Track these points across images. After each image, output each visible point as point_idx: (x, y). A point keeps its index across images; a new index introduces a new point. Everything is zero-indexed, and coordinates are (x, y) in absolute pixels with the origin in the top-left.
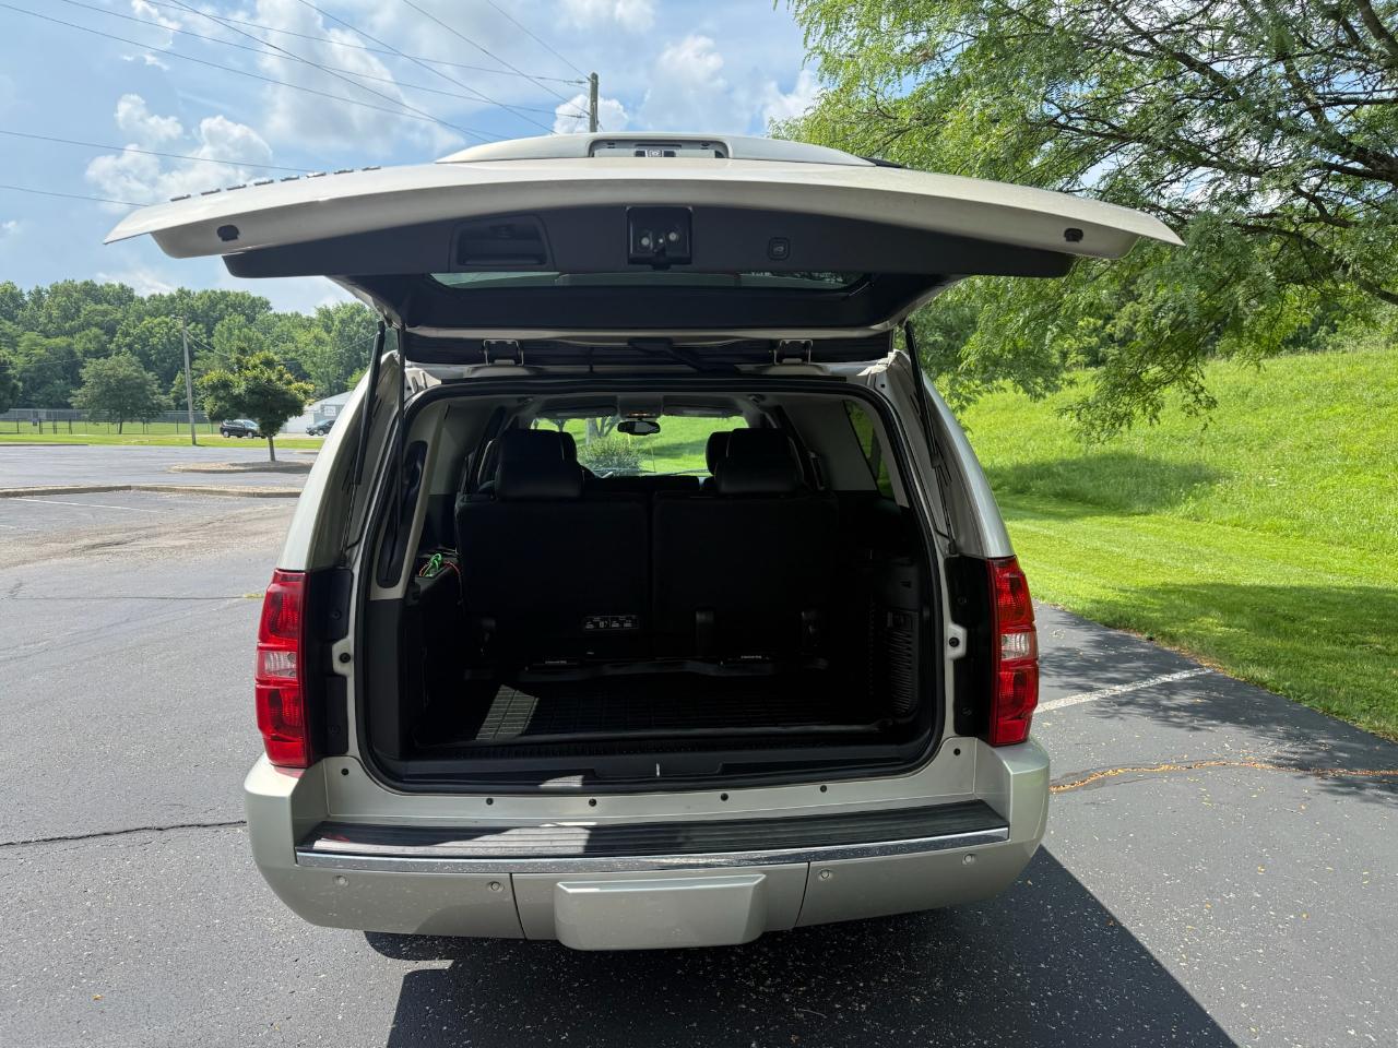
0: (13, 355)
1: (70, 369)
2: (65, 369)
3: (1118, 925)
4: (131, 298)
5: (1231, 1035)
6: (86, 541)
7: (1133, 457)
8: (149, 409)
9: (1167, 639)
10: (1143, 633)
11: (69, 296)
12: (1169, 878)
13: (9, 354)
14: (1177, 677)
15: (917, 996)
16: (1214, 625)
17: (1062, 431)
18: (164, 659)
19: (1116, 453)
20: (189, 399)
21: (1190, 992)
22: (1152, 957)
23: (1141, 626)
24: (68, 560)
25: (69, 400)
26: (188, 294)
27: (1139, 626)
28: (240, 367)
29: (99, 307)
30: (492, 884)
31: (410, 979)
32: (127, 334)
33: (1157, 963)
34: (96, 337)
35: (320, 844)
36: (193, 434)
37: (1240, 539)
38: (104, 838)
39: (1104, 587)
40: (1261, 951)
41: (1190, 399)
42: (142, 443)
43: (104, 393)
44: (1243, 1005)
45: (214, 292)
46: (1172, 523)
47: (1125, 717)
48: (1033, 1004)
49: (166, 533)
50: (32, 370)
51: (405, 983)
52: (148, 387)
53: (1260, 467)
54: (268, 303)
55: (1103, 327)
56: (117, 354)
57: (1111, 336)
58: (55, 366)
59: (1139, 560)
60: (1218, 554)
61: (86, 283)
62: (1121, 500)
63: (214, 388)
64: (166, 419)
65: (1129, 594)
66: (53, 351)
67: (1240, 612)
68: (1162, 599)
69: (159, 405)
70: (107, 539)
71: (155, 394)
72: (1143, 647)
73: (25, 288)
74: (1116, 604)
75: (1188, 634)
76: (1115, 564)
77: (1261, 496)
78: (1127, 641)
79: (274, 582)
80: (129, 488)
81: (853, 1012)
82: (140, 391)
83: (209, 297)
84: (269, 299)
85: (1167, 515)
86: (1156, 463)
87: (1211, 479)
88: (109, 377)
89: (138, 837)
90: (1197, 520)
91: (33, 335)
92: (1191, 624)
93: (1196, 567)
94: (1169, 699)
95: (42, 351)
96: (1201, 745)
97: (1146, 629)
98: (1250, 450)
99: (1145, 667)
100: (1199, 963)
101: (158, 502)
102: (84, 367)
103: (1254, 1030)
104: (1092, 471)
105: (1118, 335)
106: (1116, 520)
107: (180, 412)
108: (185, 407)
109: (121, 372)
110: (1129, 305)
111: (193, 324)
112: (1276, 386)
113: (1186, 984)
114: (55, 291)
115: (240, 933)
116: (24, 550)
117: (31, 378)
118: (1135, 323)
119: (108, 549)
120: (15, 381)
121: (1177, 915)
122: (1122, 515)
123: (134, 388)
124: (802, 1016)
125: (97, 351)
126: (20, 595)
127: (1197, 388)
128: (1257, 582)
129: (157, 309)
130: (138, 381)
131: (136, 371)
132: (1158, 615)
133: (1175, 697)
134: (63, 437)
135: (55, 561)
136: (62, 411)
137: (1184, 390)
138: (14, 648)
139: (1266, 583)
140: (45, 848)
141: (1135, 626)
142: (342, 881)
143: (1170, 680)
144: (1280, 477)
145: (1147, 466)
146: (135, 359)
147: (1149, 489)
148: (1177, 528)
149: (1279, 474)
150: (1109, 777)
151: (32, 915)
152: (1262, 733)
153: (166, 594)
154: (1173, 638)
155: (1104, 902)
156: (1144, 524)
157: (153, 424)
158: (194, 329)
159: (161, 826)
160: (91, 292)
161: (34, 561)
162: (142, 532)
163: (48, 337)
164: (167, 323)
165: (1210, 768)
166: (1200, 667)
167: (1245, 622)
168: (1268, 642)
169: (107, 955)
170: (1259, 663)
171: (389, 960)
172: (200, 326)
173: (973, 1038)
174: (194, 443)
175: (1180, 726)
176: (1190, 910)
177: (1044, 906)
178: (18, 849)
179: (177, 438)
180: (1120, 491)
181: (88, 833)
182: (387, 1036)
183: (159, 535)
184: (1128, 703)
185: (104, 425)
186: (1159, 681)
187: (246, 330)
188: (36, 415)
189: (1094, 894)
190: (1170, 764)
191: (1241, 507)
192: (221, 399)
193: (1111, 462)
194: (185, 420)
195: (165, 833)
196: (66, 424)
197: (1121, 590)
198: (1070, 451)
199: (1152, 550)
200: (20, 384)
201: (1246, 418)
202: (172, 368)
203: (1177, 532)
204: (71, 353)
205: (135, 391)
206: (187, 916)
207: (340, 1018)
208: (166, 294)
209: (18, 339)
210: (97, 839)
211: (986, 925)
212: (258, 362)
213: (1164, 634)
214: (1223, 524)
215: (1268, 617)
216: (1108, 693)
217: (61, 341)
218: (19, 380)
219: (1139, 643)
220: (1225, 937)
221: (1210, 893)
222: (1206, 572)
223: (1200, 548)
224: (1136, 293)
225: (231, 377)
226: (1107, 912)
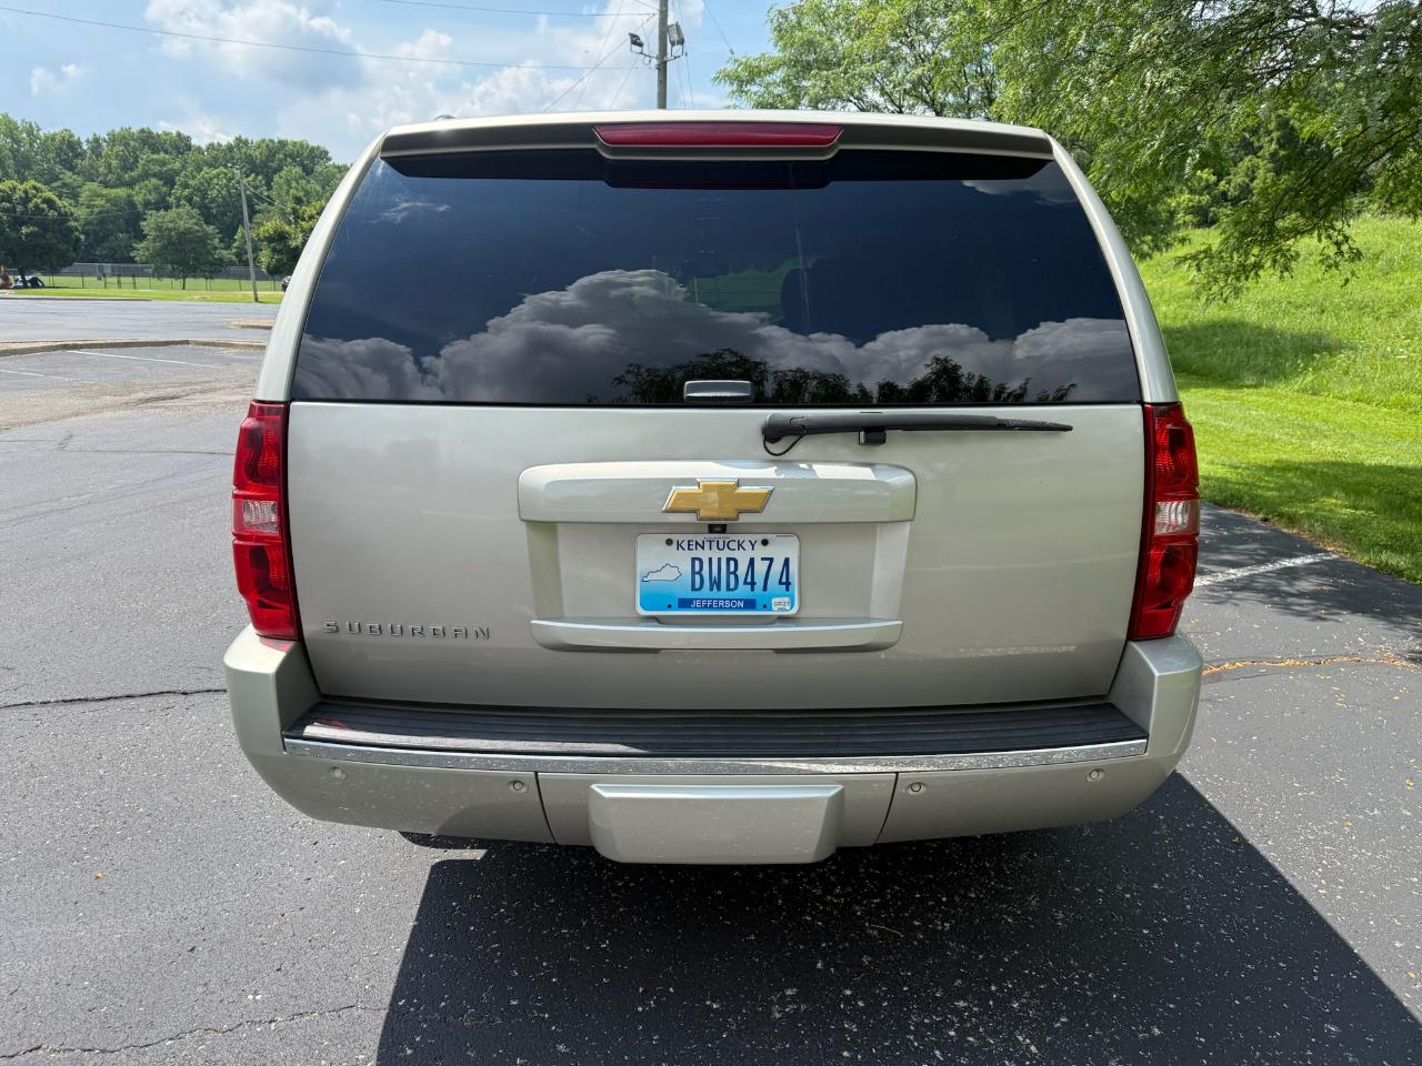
0: (75, 206)
1: (131, 220)
2: (127, 222)
3: (1244, 841)
4: (189, 147)
5: (1385, 980)
6: (141, 395)
7: (1243, 324)
8: (212, 264)
9: (1285, 520)
10: (1257, 513)
11: (127, 145)
12: (1301, 790)
13: (70, 205)
14: (1298, 561)
15: (1009, 916)
16: (1338, 506)
17: (1166, 296)
18: (207, 515)
19: (1225, 320)
20: (250, 256)
21: (1333, 925)
22: (1286, 882)
23: (1255, 504)
24: (121, 413)
25: (132, 254)
26: (246, 143)
27: (1253, 506)
28: (297, 218)
29: (155, 156)
30: (515, 782)
31: (437, 869)
32: (186, 186)
33: (1291, 888)
34: (156, 188)
35: (310, 730)
36: (255, 291)
37: (1363, 415)
38: (125, 701)
39: (1212, 463)
40: (1416, 880)
41: (1332, 250)
42: (204, 299)
43: (165, 247)
44: (1398, 945)
45: (272, 141)
46: (1286, 397)
47: (1241, 603)
48: (1145, 932)
49: (220, 389)
50: (95, 222)
51: (431, 874)
52: (209, 242)
53: (1388, 337)
54: (326, 153)
55: (1216, 184)
56: (178, 207)
57: (1224, 194)
58: (116, 218)
59: (1249, 435)
60: (1338, 431)
61: (142, 131)
62: (1228, 372)
63: (270, 239)
64: (228, 276)
65: (1240, 470)
66: (114, 202)
67: (1368, 493)
68: (1278, 476)
69: (221, 260)
70: (162, 393)
71: (215, 248)
72: (1259, 528)
73: (83, 135)
74: (1227, 481)
75: (1309, 516)
76: (1222, 439)
77: (1387, 369)
78: (1243, 522)
79: (250, 415)
80: (187, 342)
81: (935, 931)
82: (201, 245)
83: (267, 146)
84: (327, 148)
85: (1281, 388)
86: (1270, 332)
87: (1331, 349)
88: (170, 230)
89: (161, 701)
90: (1315, 394)
91: (94, 186)
92: (1313, 505)
93: (1313, 444)
94: (1290, 585)
95: (103, 202)
96: (1330, 638)
97: (1260, 509)
98: (1377, 319)
99: (1261, 549)
100: (1341, 891)
101: (214, 357)
102: (145, 220)
103: (1412, 975)
104: (1198, 339)
105: (1232, 193)
106: (1222, 392)
107: (242, 268)
108: (246, 263)
109: (182, 225)
110: (1247, 159)
111: (253, 175)
112: (1412, 247)
113: (1328, 915)
114: (114, 139)
115: (258, 810)
116: (78, 403)
117: (95, 231)
118: (1252, 180)
119: (161, 403)
120: (77, 233)
121: (1313, 833)
122: (1230, 387)
123: (196, 242)
124: (875, 933)
125: (157, 203)
126: (70, 446)
127: (1340, 238)
128: (1384, 461)
129: (215, 159)
130: (199, 234)
131: (196, 224)
132: (1275, 493)
133: (1297, 583)
134: (127, 292)
135: (107, 414)
136: (125, 265)
137: (1324, 240)
138: (57, 499)
139: (1393, 463)
140: (62, 709)
141: (1248, 505)
142: (338, 774)
143: (1291, 565)
144: (1411, 349)
145: (1259, 335)
146: (195, 212)
147: (1261, 360)
148: (1290, 402)
149: (1409, 345)
150: (1225, 671)
151: (41, 782)
152: (1399, 625)
153: (215, 449)
154: (1292, 520)
155: (1227, 815)
156: (1254, 398)
157: (217, 280)
158: (254, 181)
159: (186, 690)
160: (149, 140)
161: (88, 413)
162: (199, 387)
163: (106, 187)
164: (226, 174)
165: (1342, 663)
166: (1326, 551)
167: (1373, 503)
168: (1400, 526)
169: (114, 829)
170: (1391, 548)
171: (416, 847)
172: (260, 177)
173: (1075, 969)
174: (256, 300)
175: (1301, 614)
176: (1329, 827)
177: (1156, 816)
178: (36, 710)
179: (239, 294)
180: (1228, 362)
181: (109, 695)
182: (408, 934)
183: (215, 390)
184: (1243, 589)
185: (167, 281)
186: (1278, 566)
187: (304, 182)
188: (101, 269)
189: (1214, 804)
190: (1296, 658)
191: (1364, 380)
192: (279, 252)
193: (1219, 330)
194: (247, 277)
195: (190, 698)
196: (130, 280)
197: (1231, 466)
198: (1175, 318)
199: (1263, 424)
200: (83, 237)
201: (1375, 283)
202: (232, 222)
203: (1290, 407)
204: (131, 204)
205: (196, 245)
206: (203, 789)
207: (358, 911)
208: (224, 143)
209: (79, 190)
210: (118, 702)
211: (1088, 836)
212: (314, 212)
213: (1281, 515)
214: (1344, 398)
215: (1398, 500)
216: (1221, 578)
217: (121, 192)
218: (82, 233)
219: (1254, 524)
220: (1372, 860)
221: (1350, 809)
222: (1325, 449)
223: (1317, 424)
224: (1256, 144)
225: (287, 228)
226: (1229, 825)
